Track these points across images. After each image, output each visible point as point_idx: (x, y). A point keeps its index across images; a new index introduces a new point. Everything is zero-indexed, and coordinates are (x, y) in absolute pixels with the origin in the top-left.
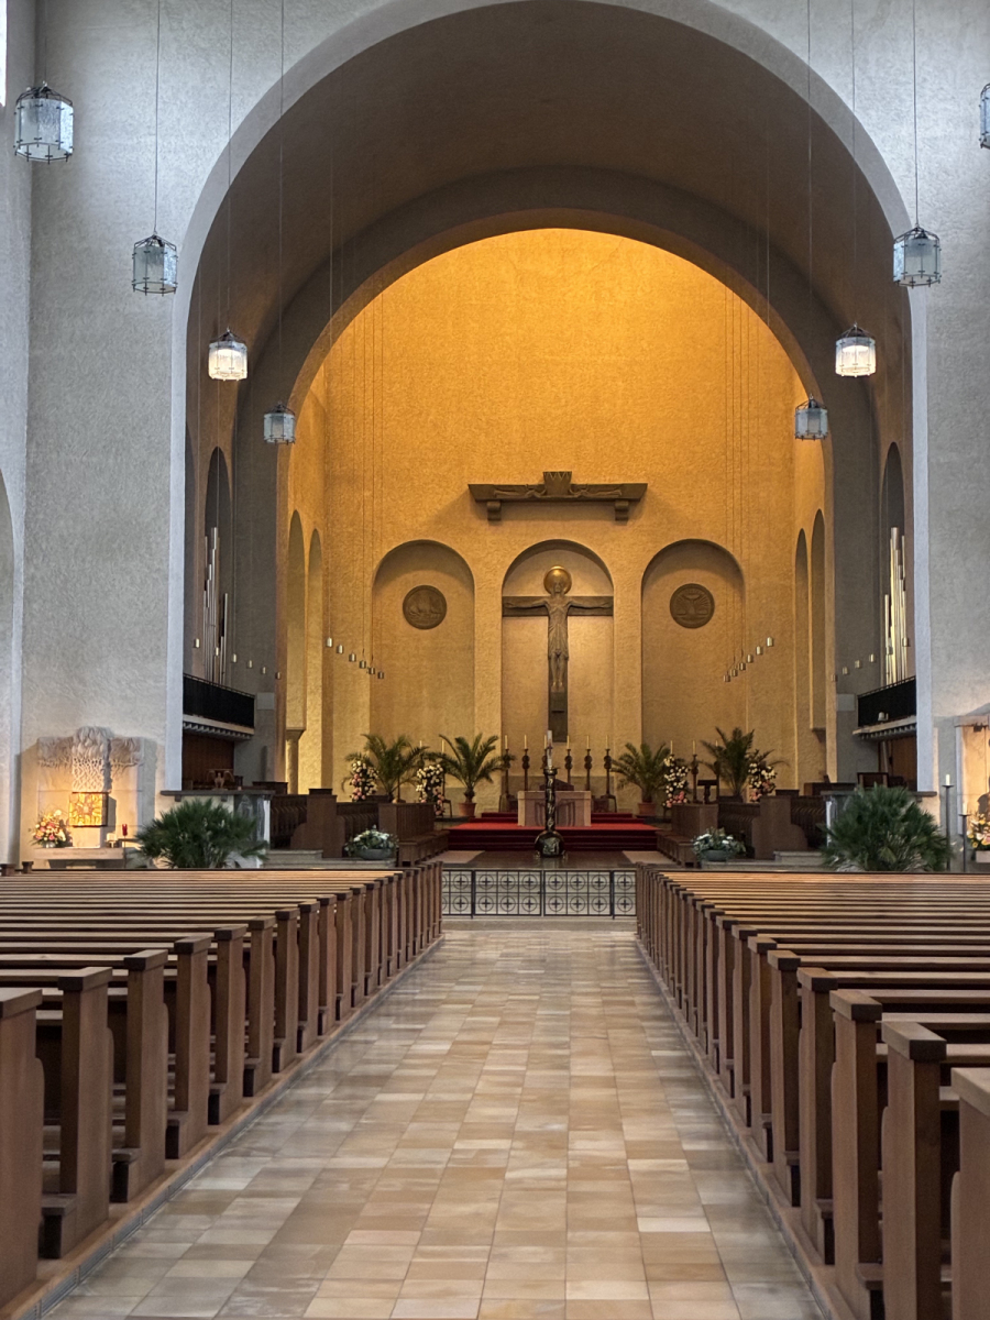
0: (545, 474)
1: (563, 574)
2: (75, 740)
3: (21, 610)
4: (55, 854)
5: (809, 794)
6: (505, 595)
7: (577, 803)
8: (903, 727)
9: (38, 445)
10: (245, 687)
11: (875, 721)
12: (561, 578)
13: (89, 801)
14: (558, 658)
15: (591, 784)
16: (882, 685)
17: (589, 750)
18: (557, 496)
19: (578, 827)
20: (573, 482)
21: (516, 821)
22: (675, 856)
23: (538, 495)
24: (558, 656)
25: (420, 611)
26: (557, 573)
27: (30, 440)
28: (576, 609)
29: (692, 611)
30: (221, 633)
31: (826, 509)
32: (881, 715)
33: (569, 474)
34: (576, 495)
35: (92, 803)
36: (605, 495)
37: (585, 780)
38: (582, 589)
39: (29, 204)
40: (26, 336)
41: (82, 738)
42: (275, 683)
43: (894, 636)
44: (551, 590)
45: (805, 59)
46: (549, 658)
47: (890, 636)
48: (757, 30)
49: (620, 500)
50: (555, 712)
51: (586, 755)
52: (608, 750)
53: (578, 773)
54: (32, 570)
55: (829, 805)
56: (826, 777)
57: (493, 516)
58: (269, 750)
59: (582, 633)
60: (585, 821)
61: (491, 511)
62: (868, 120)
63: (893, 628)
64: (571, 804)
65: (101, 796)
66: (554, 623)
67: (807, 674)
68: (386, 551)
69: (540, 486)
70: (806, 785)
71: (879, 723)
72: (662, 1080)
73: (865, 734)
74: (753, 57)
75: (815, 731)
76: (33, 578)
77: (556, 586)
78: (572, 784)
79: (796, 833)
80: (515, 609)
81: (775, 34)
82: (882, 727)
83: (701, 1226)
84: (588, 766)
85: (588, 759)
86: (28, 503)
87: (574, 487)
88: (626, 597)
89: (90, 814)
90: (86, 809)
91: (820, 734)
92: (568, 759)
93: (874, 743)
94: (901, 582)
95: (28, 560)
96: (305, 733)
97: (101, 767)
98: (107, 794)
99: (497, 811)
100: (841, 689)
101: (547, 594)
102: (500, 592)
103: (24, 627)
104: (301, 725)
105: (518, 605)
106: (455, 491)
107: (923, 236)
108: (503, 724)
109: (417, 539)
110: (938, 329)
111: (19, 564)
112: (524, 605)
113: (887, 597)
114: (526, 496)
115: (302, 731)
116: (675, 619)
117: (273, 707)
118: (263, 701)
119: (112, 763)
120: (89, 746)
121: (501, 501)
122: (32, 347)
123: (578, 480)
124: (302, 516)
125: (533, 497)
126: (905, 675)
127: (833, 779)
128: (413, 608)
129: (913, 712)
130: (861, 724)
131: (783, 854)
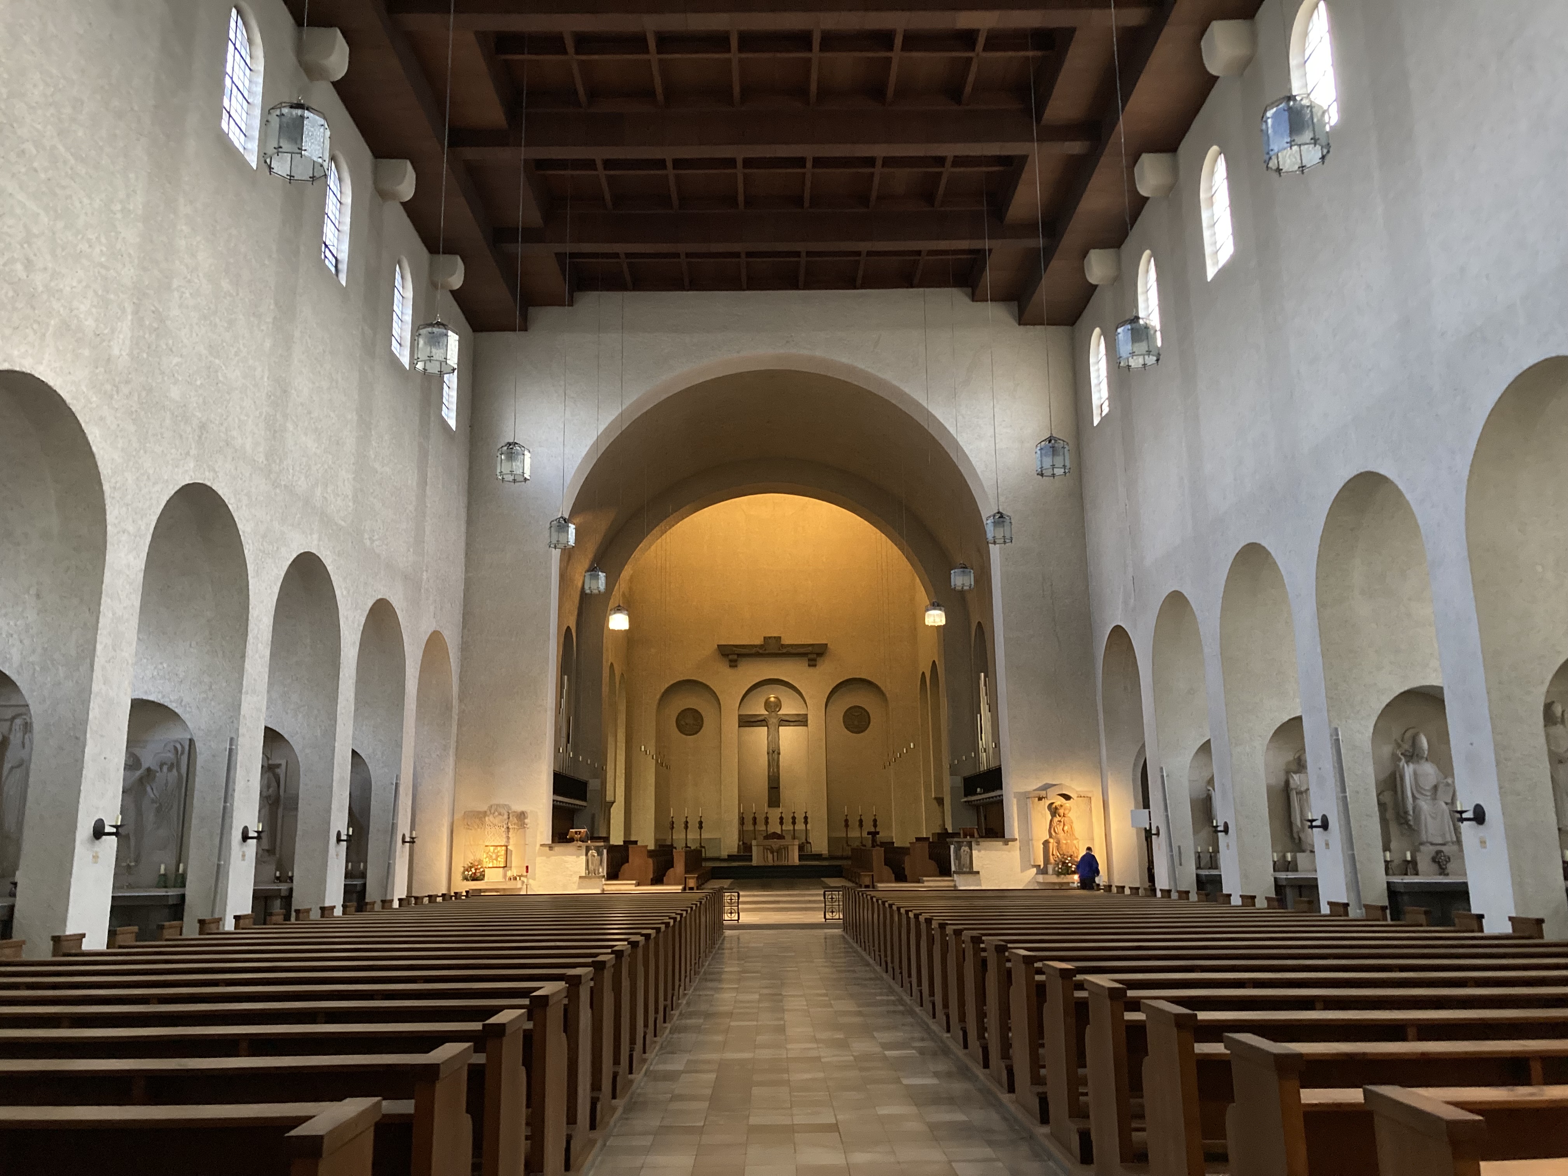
0: (765, 638)
1: (776, 700)
2: (488, 813)
3: (456, 732)
4: (475, 885)
5: (936, 840)
6: (741, 713)
7: (789, 847)
8: (992, 797)
9: (469, 630)
10: (583, 776)
11: (975, 793)
12: (774, 702)
13: (496, 851)
14: (774, 753)
15: (796, 835)
16: (978, 771)
17: (794, 813)
18: (773, 651)
19: (790, 863)
20: (783, 642)
21: (751, 860)
22: (857, 881)
23: (761, 651)
24: (774, 752)
25: (687, 724)
26: (772, 699)
27: (464, 627)
28: (785, 721)
29: (856, 723)
30: (568, 742)
31: (939, 660)
32: (979, 790)
33: (780, 638)
34: (784, 651)
35: (498, 852)
36: (802, 650)
37: (792, 832)
38: (788, 709)
39: (466, 487)
40: (463, 565)
41: (493, 811)
42: (600, 773)
43: (985, 740)
44: (769, 710)
45: (925, 404)
46: (768, 753)
47: (981, 739)
48: (895, 387)
49: (811, 653)
50: (772, 788)
51: (792, 815)
52: (806, 813)
53: (788, 827)
54: (463, 707)
55: (952, 847)
56: (946, 829)
57: (733, 664)
58: (597, 816)
59: (788, 736)
60: (796, 860)
61: (731, 661)
62: (963, 440)
63: (983, 735)
64: (786, 848)
65: (504, 848)
66: (771, 730)
67: (929, 761)
68: (667, 686)
69: (761, 645)
70: (933, 834)
71: (977, 794)
72: (888, 1012)
73: (968, 802)
74: (894, 402)
75: (936, 798)
76: (464, 711)
77: (773, 707)
78: (784, 834)
79: (932, 865)
80: (747, 722)
81: (907, 390)
82: (979, 797)
83: (935, 1081)
84: (794, 823)
85: (794, 818)
86: (462, 666)
87: (782, 645)
88: (815, 716)
89: (496, 860)
90: (494, 856)
91: (940, 801)
92: (781, 818)
93: (976, 807)
94: (987, 707)
95: (461, 700)
96: (615, 804)
97: (503, 829)
98: (507, 846)
99: (736, 853)
100: (953, 771)
101: (767, 713)
102: (737, 712)
103: (457, 742)
104: (613, 799)
105: (749, 720)
106: (710, 648)
107: (1002, 516)
108: (739, 796)
109: (684, 679)
110: (1007, 559)
111: (455, 702)
112: (753, 720)
113: (979, 715)
114: (753, 651)
115: (613, 803)
116: (846, 728)
117: (599, 788)
118: (593, 784)
119: (510, 827)
120: (497, 816)
121: (738, 655)
122: (467, 571)
123: (786, 641)
124: (615, 666)
125: (758, 652)
126: (993, 765)
127: (950, 831)
128: (683, 723)
129: (1001, 788)
130: (966, 796)
131: (925, 879)
